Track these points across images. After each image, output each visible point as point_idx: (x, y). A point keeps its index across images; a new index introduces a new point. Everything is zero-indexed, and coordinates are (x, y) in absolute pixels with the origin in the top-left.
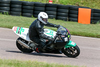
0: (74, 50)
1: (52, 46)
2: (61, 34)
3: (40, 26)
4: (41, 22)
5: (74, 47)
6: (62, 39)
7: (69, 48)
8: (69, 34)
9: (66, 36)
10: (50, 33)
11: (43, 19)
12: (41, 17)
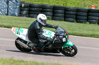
0: (72, 50)
1: (50, 46)
2: (59, 35)
3: (38, 27)
4: (40, 24)
5: (72, 47)
6: (60, 39)
7: (66, 48)
8: (66, 35)
9: (64, 37)
10: (48, 34)
11: (42, 20)
12: (40, 19)
